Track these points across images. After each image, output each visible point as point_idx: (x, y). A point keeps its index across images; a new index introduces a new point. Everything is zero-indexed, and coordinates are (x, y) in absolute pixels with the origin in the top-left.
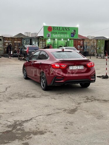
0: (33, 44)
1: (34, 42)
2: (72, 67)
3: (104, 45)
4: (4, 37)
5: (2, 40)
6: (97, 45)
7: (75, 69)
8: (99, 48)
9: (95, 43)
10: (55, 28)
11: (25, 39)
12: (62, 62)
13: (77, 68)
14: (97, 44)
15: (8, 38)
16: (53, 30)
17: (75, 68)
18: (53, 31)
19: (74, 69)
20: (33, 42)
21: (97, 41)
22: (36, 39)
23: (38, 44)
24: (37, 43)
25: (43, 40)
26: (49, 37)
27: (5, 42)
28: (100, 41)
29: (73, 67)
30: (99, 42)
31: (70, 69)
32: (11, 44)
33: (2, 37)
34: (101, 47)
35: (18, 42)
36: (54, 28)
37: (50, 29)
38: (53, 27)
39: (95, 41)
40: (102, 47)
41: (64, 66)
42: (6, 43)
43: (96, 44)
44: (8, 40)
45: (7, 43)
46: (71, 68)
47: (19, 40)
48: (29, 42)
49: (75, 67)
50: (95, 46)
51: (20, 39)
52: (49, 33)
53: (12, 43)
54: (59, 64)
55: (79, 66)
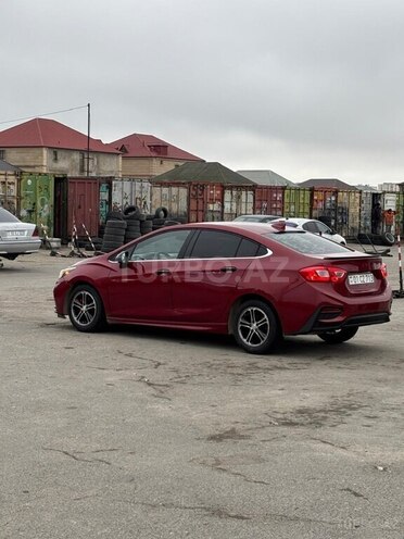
2: (352, 276)
3: (52, 198)
6: (19, 198)
8: (30, 212)
9: (12, 186)
13: (361, 279)
14: (19, 191)
21: (19, 181)
28: (34, 181)
29: (355, 276)
30: (29, 182)
34: (39, 204)
39: (12, 179)
40: (43, 205)
43: (14, 193)
50: (10, 199)
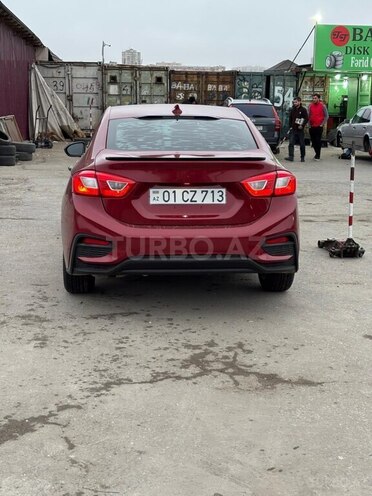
0: (277, 94)
1: (280, 88)
2: (161, 191)
4: (173, 72)
5: (164, 81)
7: (179, 201)
10: (362, 31)
11: (247, 78)
12: (111, 167)
13: (188, 196)
15: (187, 74)
16: (354, 39)
17: (179, 196)
18: (350, 43)
19: (171, 202)
20: (277, 88)
22: (287, 78)
23: (296, 93)
24: (290, 91)
25: (317, 79)
26: (334, 66)
27: (175, 90)
29: (171, 191)
31: (152, 202)
32: (195, 95)
33: (165, 69)
35: (221, 88)
36: (358, 31)
37: (340, 35)
38: (355, 29)
41: (117, 186)
42: (178, 90)
44: (186, 82)
45: (182, 91)
46: (157, 197)
47: (224, 83)
48: (262, 89)
49: (179, 191)
51: (228, 79)
52: (336, 53)
53: (198, 92)
54: (95, 176)
55: (199, 191)
